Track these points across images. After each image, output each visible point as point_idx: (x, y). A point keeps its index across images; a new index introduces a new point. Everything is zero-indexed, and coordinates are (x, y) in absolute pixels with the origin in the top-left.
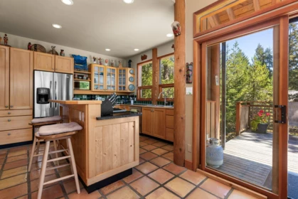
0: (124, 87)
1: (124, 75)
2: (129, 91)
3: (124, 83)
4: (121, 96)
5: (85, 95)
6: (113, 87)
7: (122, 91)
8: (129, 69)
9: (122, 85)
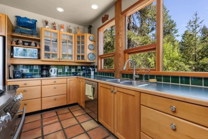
0: (83, 56)
1: (83, 43)
2: (88, 61)
3: (83, 52)
4: (82, 66)
5: (36, 65)
6: (71, 56)
7: (81, 61)
8: (88, 35)
9: (81, 54)
